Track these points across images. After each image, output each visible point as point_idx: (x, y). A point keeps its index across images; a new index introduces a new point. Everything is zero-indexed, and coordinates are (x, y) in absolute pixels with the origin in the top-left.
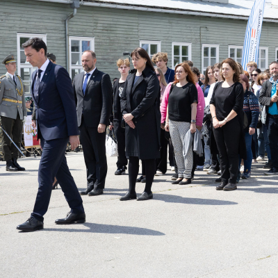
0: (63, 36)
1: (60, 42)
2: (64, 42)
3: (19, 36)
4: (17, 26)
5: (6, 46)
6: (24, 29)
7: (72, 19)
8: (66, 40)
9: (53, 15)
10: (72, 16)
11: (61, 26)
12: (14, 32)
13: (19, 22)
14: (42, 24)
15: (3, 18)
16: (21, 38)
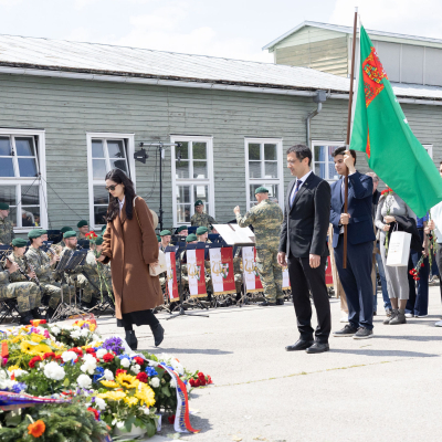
0: (304, 139)
3: (247, 141)
4: (245, 128)
5: (231, 155)
6: (253, 132)
7: (315, 117)
9: (290, 112)
10: (316, 113)
11: (301, 126)
12: (241, 136)
13: (247, 123)
14: (277, 124)
15: (227, 117)
16: (250, 145)
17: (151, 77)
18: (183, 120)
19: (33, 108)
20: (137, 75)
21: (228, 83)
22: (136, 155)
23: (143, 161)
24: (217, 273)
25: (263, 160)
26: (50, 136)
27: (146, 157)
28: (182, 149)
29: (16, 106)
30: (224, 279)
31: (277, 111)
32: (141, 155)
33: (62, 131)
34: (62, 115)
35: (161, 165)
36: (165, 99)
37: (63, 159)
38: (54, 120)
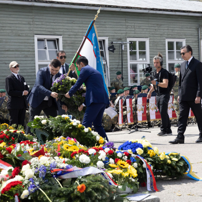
0: (197, 39)
1: (195, 44)
2: (197, 44)
3: (167, 41)
4: (166, 33)
5: (158, 48)
6: (170, 36)
8: (199, 43)
9: (189, 25)
11: (195, 32)
12: (164, 38)
13: (167, 31)
14: (182, 32)
15: (156, 28)
16: (168, 43)
17: (117, 7)
18: (133, 29)
19: (56, 24)
20: (110, 6)
21: (157, 10)
22: (109, 48)
23: (113, 51)
24: (152, 109)
25: (175, 50)
26: (64, 39)
27: (114, 49)
28: (133, 45)
29: (48, 24)
30: (156, 112)
31: (183, 24)
32: (112, 48)
33: (71, 36)
34: (70, 28)
35: (122, 53)
36: (124, 19)
37: (71, 51)
38: (67, 31)
